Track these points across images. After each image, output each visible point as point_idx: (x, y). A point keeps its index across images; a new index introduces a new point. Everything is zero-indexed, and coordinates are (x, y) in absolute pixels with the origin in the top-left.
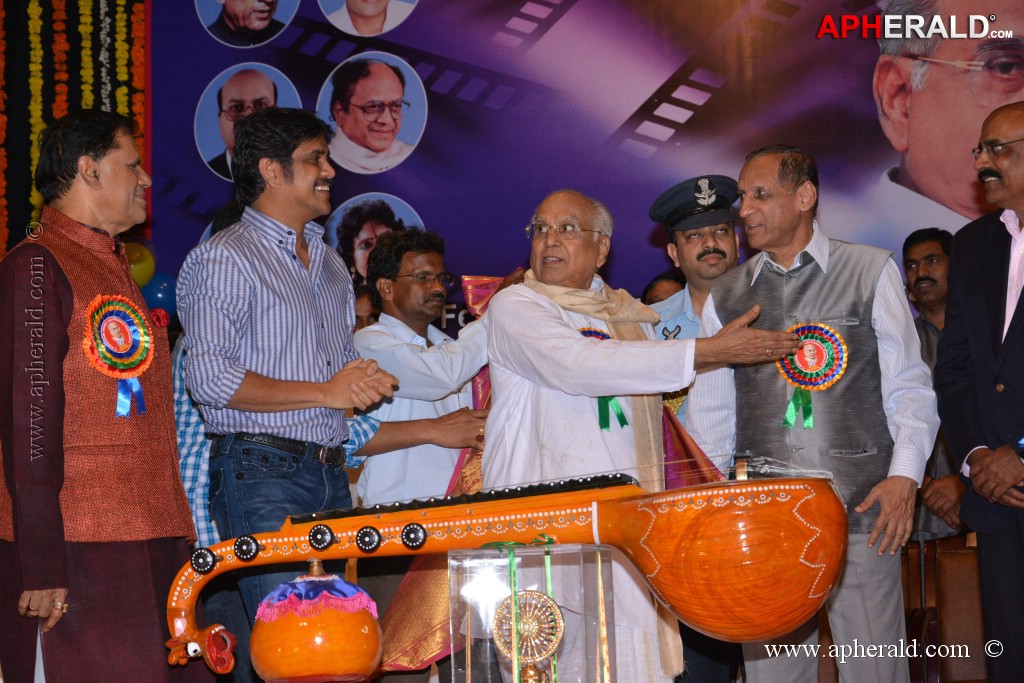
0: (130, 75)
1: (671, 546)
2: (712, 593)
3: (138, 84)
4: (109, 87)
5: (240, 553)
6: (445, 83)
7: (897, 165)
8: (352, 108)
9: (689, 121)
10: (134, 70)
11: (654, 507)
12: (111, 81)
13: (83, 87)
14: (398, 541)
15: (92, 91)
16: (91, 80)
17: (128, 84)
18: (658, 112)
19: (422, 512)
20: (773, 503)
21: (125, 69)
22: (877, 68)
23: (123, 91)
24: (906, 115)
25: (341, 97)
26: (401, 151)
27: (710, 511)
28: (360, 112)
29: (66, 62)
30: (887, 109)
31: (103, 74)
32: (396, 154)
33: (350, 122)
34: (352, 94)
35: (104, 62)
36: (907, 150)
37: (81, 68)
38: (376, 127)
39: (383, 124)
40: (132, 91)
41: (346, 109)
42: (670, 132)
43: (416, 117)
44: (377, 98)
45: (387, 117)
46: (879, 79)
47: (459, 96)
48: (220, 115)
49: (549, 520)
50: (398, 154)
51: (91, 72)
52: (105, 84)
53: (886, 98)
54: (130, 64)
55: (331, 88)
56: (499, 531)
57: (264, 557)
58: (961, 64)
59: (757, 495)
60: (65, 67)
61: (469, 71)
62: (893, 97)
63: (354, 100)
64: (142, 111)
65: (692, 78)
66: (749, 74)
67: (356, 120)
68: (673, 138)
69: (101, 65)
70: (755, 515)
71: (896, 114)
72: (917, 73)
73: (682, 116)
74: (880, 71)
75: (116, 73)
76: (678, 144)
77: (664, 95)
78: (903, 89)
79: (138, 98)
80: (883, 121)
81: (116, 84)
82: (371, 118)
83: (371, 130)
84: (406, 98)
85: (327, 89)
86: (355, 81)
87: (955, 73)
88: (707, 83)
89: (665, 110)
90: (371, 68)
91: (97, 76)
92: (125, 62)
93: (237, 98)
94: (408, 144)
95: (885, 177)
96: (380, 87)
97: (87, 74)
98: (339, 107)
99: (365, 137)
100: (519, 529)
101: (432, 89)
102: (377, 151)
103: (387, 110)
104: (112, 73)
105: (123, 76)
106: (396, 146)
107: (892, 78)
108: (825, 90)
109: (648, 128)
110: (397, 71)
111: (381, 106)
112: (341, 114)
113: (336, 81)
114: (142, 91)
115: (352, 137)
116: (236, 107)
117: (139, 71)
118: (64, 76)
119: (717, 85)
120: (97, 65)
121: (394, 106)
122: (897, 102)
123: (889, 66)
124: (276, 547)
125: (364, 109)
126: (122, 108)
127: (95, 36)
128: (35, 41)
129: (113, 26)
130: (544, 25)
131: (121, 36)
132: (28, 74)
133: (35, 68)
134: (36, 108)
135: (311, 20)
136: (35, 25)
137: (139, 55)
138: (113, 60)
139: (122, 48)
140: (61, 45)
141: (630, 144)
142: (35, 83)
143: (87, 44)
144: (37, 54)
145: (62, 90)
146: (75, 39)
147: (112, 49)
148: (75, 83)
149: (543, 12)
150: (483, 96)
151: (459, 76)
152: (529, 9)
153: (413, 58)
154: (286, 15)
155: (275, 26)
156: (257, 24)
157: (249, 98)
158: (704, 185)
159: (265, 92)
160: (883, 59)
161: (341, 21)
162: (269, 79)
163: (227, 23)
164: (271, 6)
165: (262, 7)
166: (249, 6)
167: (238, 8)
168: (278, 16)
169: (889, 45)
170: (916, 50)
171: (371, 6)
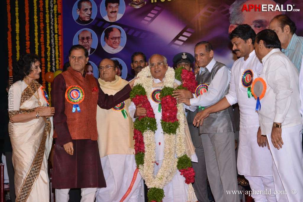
0: (58, 32)
3: (60, 34)
4: (53, 35)
6: (130, 33)
9: (187, 40)
10: (59, 30)
12: (53, 33)
13: (47, 35)
15: (49, 36)
16: (49, 33)
17: (57, 34)
18: (179, 38)
21: (57, 30)
22: (230, 27)
23: (56, 36)
25: (107, 36)
26: (120, 48)
28: (111, 39)
29: (43, 29)
31: (52, 32)
33: (109, 41)
34: (109, 35)
35: (52, 29)
37: (47, 30)
38: (115, 43)
39: (116, 42)
40: (58, 36)
41: (108, 39)
42: (182, 43)
43: (124, 40)
44: (115, 36)
45: (117, 40)
46: (230, 30)
47: (134, 35)
48: (79, 40)
50: (120, 49)
51: (49, 31)
52: (52, 34)
54: (58, 29)
55: (104, 34)
60: (43, 30)
61: (136, 30)
63: (109, 37)
64: (61, 40)
65: (187, 30)
66: (200, 29)
67: (110, 41)
68: (183, 44)
69: (51, 29)
73: (185, 39)
74: (230, 28)
75: (55, 31)
76: (184, 46)
77: (181, 34)
79: (60, 37)
81: (55, 34)
82: (114, 41)
83: (114, 43)
84: (121, 36)
85: (103, 34)
86: (110, 32)
88: (190, 31)
89: (181, 38)
90: (113, 29)
91: (50, 32)
92: (57, 29)
93: (83, 36)
94: (122, 47)
96: (116, 34)
97: (48, 32)
98: (106, 38)
99: (112, 45)
101: (128, 34)
102: (115, 48)
103: (117, 39)
104: (54, 31)
105: (56, 32)
106: (119, 47)
109: (177, 42)
110: (119, 30)
111: (116, 38)
112: (107, 40)
113: (105, 32)
114: (61, 35)
115: (109, 45)
116: (82, 39)
117: (60, 31)
118: (43, 32)
119: (193, 32)
120: (50, 30)
121: (119, 38)
123: (232, 27)
125: (112, 39)
126: (56, 39)
127: (50, 23)
128: (36, 24)
129: (54, 20)
130: (153, 19)
131: (56, 23)
132: (34, 32)
133: (36, 30)
134: (36, 40)
135: (99, 18)
136: (36, 21)
137: (60, 27)
138: (54, 28)
139: (56, 25)
140: (42, 25)
141: (173, 46)
142: (36, 34)
143: (48, 25)
144: (36, 27)
145: (42, 35)
146: (45, 24)
147: (54, 26)
148: (45, 34)
149: (153, 16)
150: (139, 35)
151: (134, 31)
152: (149, 15)
153: (123, 27)
154: (94, 17)
155: (91, 20)
156: (87, 19)
157: (85, 36)
158: (184, 54)
159: (89, 35)
160: (231, 25)
161: (106, 18)
162: (90, 32)
163: (80, 19)
164: (90, 15)
165: (88, 15)
166: (85, 15)
167: (82, 16)
168: (92, 18)
169: (233, 22)
170: (238, 23)
171: (113, 15)
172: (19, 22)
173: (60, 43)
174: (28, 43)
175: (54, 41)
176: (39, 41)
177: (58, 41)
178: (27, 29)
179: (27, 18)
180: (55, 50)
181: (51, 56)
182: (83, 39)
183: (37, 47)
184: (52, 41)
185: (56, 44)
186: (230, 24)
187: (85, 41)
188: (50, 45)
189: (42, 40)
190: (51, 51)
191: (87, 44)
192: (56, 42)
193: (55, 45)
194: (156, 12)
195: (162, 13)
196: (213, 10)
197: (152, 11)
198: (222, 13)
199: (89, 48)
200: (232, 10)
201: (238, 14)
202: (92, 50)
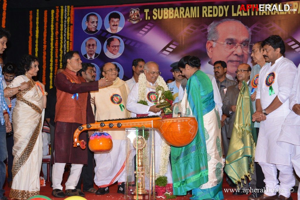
0: (70, 39)
1: (166, 129)
2: (173, 137)
3: (71, 40)
4: (65, 41)
5: (87, 127)
6: (127, 43)
7: (210, 61)
8: (110, 46)
10: (70, 38)
11: (163, 121)
13: (61, 40)
14: (116, 126)
16: (62, 39)
17: (69, 40)
18: (166, 49)
19: (121, 121)
20: (185, 122)
21: (69, 38)
23: (68, 42)
24: (212, 52)
25: (108, 44)
27: (173, 123)
28: (112, 47)
29: (58, 36)
30: (208, 50)
32: (118, 55)
33: (110, 48)
36: (212, 58)
37: (60, 37)
38: (115, 50)
39: (116, 50)
40: (70, 42)
41: (109, 46)
42: (169, 53)
43: (122, 48)
44: (115, 45)
45: (117, 48)
46: (207, 45)
47: (130, 45)
48: (86, 47)
49: (144, 123)
50: (119, 55)
53: (208, 48)
54: (70, 36)
56: (135, 125)
57: (92, 128)
58: (222, 43)
59: (182, 120)
61: (132, 40)
62: (210, 48)
63: (111, 45)
64: (71, 45)
65: (173, 43)
66: (183, 43)
67: (111, 49)
68: (169, 54)
69: (64, 36)
70: (181, 124)
71: (210, 51)
72: (214, 44)
73: (171, 50)
74: (207, 43)
77: (168, 46)
78: (211, 47)
79: (71, 43)
80: (208, 53)
81: (67, 40)
82: (114, 48)
85: (106, 43)
86: (111, 41)
87: (221, 44)
88: (176, 44)
89: (168, 49)
90: (114, 39)
94: (120, 53)
95: (208, 63)
96: (116, 43)
97: (61, 38)
99: (112, 52)
100: (139, 125)
101: (125, 43)
102: (115, 54)
103: (117, 47)
104: (66, 38)
105: (68, 39)
106: (118, 54)
107: (209, 45)
108: (197, 46)
109: (165, 52)
110: (119, 40)
111: (116, 46)
113: (108, 41)
114: (72, 42)
115: (110, 52)
117: (71, 38)
118: (57, 38)
119: (178, 45)
120: (64, 37)
121: (118, 46)
122: (210, 49)
123: (209, 42)
124: (94, 126)
125: (112, 46)
126: (68, 45)
127: (63, 31)
128: (52, 32)
129: (67, 29)
130: (146, 32)
131: (68, 31)
132: (51, 38)
133: (52, 36)
134: (52, 44)
135: (103, 30)
136: (52, 29)
137: (71, 35)
138: (66, 36)
139: (68, 33)
140: (57, 33)
141: (161, 55)
142: (52, 39)
143: (62, 32)
144: (52, 34)
145: (57, 41)
146: (60, 31)
147: (66, 34)
148: (59, 40)
149: (146, 30)
150: (134, 45)
151: (130, 41)
152: (144, 29)
153: (122, 37)
154: (99, 29)
155: (97, 31)
156: (93, 30)
157: (91, 44)
159: (94, 43)
160: (208, 41)
161: (109, 30)
162: (95, 40)
163: (88, 30)
164: (96, 27)
165: (94, 27)
166: (92, 27)
167: (90, 27)
168: (97, 29)
169: (209, 39)
170: (214, 40)
171: (114, 28)
172: (39, 29)
173: (71, 48)
174: (45, 47)
175: (66, 46)
176: (54, 45)
177: (69, 46)
178: (45, 35)
179: (45, 27)
182: (89, 45)
183: (52, 50)
185: (68, 48)
186: (207, 40)
187: (91, 47)
188: (63, 49)
189: (56, 45)
191: (93, 49)
192: (68, 46)
194: (149, 28)
195: (153, 28)
196: (195, 29)
197: (146, 27)
198: (201, 31)
199: (94, 53)
200: (210, 29)
201: (214, 33)
202: (96, 55)
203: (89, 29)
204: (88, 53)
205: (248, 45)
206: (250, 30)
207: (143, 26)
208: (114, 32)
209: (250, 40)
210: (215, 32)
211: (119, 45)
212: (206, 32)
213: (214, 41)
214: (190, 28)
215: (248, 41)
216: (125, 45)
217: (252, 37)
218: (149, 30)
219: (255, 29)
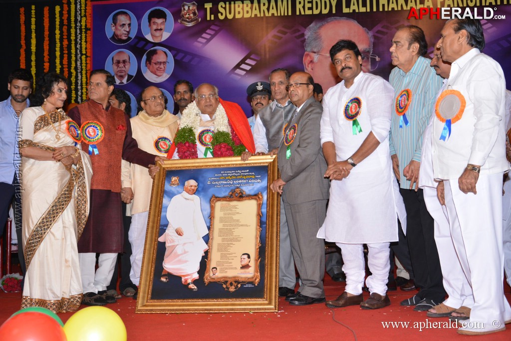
0: (86, 52)
3: (88, 55)
4: (80, 55)
6: (179, 57)
8: (152, 63)
9: (250, 70)
13: (72, 55)
15: (75, 56)
16: (74, 53)
17: (85, 54)
18: (241, 67)
21: (85, 50)
22: (304, 55)
23: (84, 57)
24: (312, 69)
25: (149, 60)
28: (154, 64)
29: (67, 48)
30: (307, 67)
31: (78, 52)
32: (164, 77)
33: (151, 67)
34: (152, 59)
35: (78, 48)
37: (71, 49)
38: (159, 69)
39: (161, 68)
40: (87, 57)
41: (150, 64)
42: (245, 72)
43: (171, 66)
44: (159, 61)
45: (162, 66)
46: (305, 59)
47: (184, 60)
48: (113, 64)
52: (78, 55)
53: (307, 64)
54: (86, 49)
61: (186, 53)
62: (309, 64)
63: (152, 61)
64: (90, 63)
65: (251, 57)
66: (267, 56)
67: (153, 67)
68: (245, 74)
71: (310, 69)
72: (316, 57)
73: (248, 68)
76: (247, 76)
77: (243, 62)
78: (312, 62)
79: (88, 59)
80: (306, 71)
81: (82, 55)
82: (158, 66)
83: (157, 70)
84: (168, 61)
85: (145, 57)
86: (153, 55)
87: (326, 57)
88: (255, 58)
89: (243, 66)
90: (158, 52)
91: (76, 52)
93: (118, 59)
94: (168, 74)
96: (160, 57)
97: (73, 51)
98: (148, 63)
99: (155, 72)
101: (176, 58)
102: (159, 76)
103: (162, 64)
104: (81, 51)
105: (84, 52)
106: (165, 75)
107: (308, 59)
108: (289, 61)
109: (238, 71)
110: (165, 53)
111: (160, 63)
113: (147, 55)
114: (90, 57)
115: (152, 72)
117: (89, 51)
118: (67, 52)
119: (258, 59)
120: (76, 49)
121: (164, 63)
122: (310, 65)
123: (308, 55)
125: (155, 64)
126: (84, 62)
127: (76, 40)
128: (58, 41)
129: (81, 37)
130: (209, 40)
131: (83, 40)
132: (55, 51)
133: (58, 49)
134: (58, 61)
135: (140, 37)
136: (58, 36)
137: (89, 46)
138: (81, 47)
139: (84, 44)
140: (65, 43)
141: (233, 76)
142: (58, 54)
143: (73, 42)
144: (58, 45)
145: (66, 56)
146: (70, 41)
147: (81, 44)
148: (70, 54)
149: (208, 37)
150: (190, 61)
151: (183, 55)
152: (204, 35)
153: (170, 49)
154: (133, 35)
155: (129, 38)
156: (124, 38)
157: (121, 59)
158: (259, 84)
159: (126, 58)
160: (306, 53)
161: (149, 37)
162: (127, 54)
163: (115, 37)
164: (128, 32)
165: (125, 32)
166: (122, 32)
167: (118, 33)
168: (130, 36)
169: (308, 49)
170: (315, 50)
171: (158, 34)
172: (36, 37)
173: (89, 66)
174: (47, 65)
175: (81, 64)
176: (61, 63)
177: (86, 64)
178: (46, 47)
179: (47, 33)
180: (81, 75)
181: (76, 83)
182: (118, 62)
183: (58, 70)
184: (79, 63)
185: (84, 68)
186: (305, 51)
187: (121, 65)
188: (76, 68)
189: (65, 62)
190: (77, 77)
191: (124, 69)
192: (84, 65)
193: (82, 69)
194: (212, 32)
195: (219, 34)
196: (285, 33)
197: (208, 31)
198: (295, 37)
199: (125, 75)
200: (308, 34)
201: (315, 39)
202: (130, 77)
203: (117, 36)
204: (117, 75)
205: (368, 58)
206: (371, 34)
207: (204, 31)
208: (157, 41)
209: (372, 50)
210: (317, 38)
211: (166, 62)
212: (302, 39)
213: (315, 52)
214: (278, 32)
215: (368, 52)
216: (176, 61)
217: (375, 45)
218: (213, 36)
219: (378, 32)
